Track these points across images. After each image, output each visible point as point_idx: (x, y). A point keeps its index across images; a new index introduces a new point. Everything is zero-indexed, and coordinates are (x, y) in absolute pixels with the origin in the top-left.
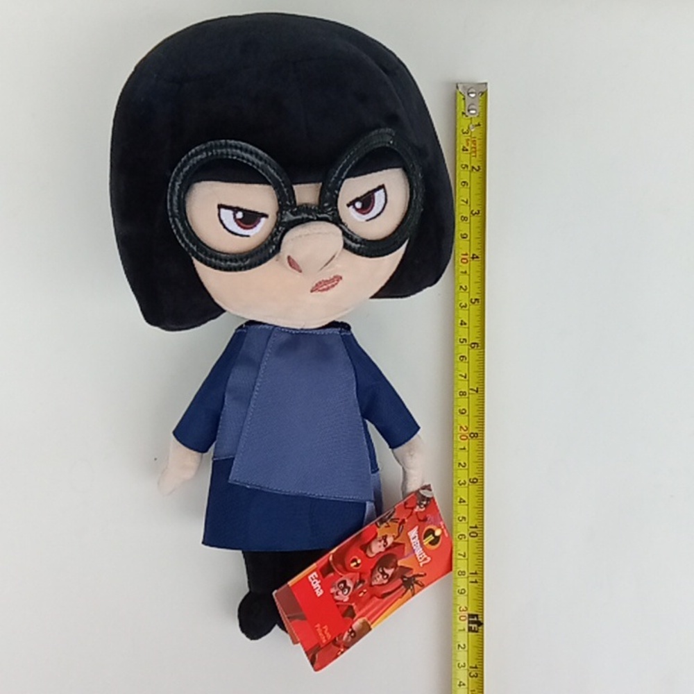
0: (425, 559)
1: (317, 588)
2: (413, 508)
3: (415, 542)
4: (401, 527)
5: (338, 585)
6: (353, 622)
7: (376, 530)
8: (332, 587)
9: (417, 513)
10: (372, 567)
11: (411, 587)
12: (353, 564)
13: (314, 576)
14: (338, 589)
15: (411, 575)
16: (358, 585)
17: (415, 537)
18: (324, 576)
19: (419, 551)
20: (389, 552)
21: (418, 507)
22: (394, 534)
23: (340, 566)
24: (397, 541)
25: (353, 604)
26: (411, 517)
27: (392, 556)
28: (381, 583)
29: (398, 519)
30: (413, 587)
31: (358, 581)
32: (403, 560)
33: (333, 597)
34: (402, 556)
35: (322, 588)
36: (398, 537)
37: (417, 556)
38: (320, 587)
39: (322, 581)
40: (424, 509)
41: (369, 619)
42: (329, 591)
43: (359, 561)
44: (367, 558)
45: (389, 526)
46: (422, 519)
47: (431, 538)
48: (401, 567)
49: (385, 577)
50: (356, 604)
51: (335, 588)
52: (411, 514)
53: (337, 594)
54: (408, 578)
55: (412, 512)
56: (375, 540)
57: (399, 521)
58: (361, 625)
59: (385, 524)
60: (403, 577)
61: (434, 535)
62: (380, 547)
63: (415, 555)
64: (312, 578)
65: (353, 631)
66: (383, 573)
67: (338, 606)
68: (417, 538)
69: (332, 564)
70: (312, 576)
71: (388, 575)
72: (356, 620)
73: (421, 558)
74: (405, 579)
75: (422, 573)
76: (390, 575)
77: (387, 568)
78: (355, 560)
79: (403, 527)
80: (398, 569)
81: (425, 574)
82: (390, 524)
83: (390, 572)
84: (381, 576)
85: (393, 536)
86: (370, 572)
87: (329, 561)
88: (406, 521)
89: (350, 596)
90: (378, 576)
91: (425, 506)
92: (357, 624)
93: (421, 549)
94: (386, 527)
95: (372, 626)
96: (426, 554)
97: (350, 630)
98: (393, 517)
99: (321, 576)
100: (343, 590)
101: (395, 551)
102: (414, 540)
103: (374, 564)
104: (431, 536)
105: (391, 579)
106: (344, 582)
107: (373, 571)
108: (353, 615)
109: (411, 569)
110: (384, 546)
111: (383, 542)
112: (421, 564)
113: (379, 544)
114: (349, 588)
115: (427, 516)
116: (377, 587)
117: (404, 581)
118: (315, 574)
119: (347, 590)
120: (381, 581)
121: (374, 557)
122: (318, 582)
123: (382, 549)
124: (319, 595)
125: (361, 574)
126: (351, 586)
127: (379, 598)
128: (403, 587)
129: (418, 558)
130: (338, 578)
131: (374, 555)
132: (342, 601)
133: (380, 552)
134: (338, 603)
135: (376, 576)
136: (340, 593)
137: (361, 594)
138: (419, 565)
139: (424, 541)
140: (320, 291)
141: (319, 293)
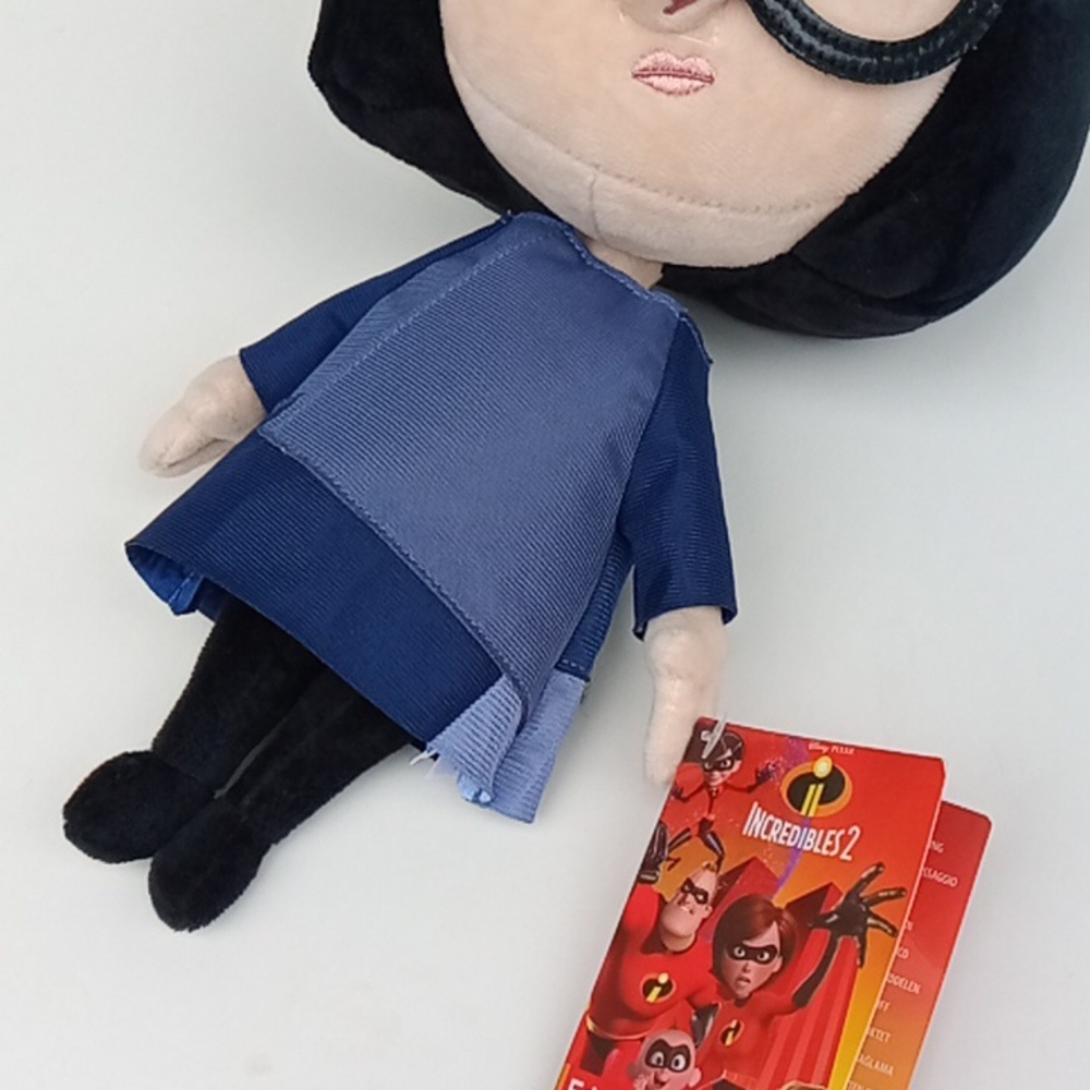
0: (845, 840)
2: (706, 785)
3: (781, 832)
4: (709, 837)
5: (648, 1062)
7: (652, 890)
8: (633, 1079)
9: (725, 784)
10: (709, 965)
11: (870, 921)
12: (652, 998)
14: (653, 1071)
15: (841, 900)
16: (705, 1025)
17: (771, 823)
18: (598, 1071)
19: (810, 840)
20: (726, 902)
21: (717, 774)
22: (705, 864)
23: (623, 1023)
24: (725, 869)
25: (724, 1076)
26: (715, 802)
27: (746, 903)
28: (765, 978)
29: (688, 830)
30: (876, 917)
31: (695, 1019)
32: (783, 888)
34: (774, 883)
36: (719, 863)
37: (816, 850)
40: (737, 765)
41: (805, 1076)
43: (663, 979)
45: (677, 861)
46: (753, 782)
47: (816, 792)
48: (790, 905)
49: (766, 956)
50: (732, 1069)
51: (647, 1074)
52: (712, 799)
53: (660, 1084)
54: (838, 912)
55: (710, 793)
56: (667, 907)
57: (695, 831)
59: (663, 866)
60: (820, 922)
61: (817, 781)
62: (692, 911)
63: (809, 853)
66: (753, 954)
68: (778, 822)
69: (600, 1033)
71: (770, 949)
73: (830, 848)
74: (835, 917)
75: (872, 869)
76: (777, 944)
77: (753, 935)
78: (651, 985)
79: (714, 835)
80: (786, 916)
83: (771, 936)
84: (752, 964)
85: (708, 867)
87: (589, 1032)
88: (712, 817)
89: (699, 1066)
90: (745, 970)
91: (732, 759)
93: (813, 831)
96: (838, 828)
100: (667, 1063)
101: (741, 889)
102: (774, 833)
103: (710, 955)
104: (812, 787)
105: (787, 948)
106: (661, 1045)
107: (718, 970)
109: (825, 889)
110: (705, 901)
111: (690, 898)
112: (844, 856)
113: (685, 909)
114: (683, 1050)
115: (761, 767)
116: (762, 992)
117: (830, 926)
118: (574, 1083)
119: (681, 1058)
120: (759, 973)
121: (696, 940)
123: (703, 911)
125: (689, 999)
126: (688, 1042)
127: (790, 1012)
128: (840, 939)
129: (825, 852)
130: (637, 1051)
131: (691, 939)
132: (688, 1088)
133: (704, 921)
135: (737, 972)
136: (666, 1075)
137: (729, 1041)
138: (845, 861)
139: (803, 812)
140: (651, 85)
141: (649, 88)
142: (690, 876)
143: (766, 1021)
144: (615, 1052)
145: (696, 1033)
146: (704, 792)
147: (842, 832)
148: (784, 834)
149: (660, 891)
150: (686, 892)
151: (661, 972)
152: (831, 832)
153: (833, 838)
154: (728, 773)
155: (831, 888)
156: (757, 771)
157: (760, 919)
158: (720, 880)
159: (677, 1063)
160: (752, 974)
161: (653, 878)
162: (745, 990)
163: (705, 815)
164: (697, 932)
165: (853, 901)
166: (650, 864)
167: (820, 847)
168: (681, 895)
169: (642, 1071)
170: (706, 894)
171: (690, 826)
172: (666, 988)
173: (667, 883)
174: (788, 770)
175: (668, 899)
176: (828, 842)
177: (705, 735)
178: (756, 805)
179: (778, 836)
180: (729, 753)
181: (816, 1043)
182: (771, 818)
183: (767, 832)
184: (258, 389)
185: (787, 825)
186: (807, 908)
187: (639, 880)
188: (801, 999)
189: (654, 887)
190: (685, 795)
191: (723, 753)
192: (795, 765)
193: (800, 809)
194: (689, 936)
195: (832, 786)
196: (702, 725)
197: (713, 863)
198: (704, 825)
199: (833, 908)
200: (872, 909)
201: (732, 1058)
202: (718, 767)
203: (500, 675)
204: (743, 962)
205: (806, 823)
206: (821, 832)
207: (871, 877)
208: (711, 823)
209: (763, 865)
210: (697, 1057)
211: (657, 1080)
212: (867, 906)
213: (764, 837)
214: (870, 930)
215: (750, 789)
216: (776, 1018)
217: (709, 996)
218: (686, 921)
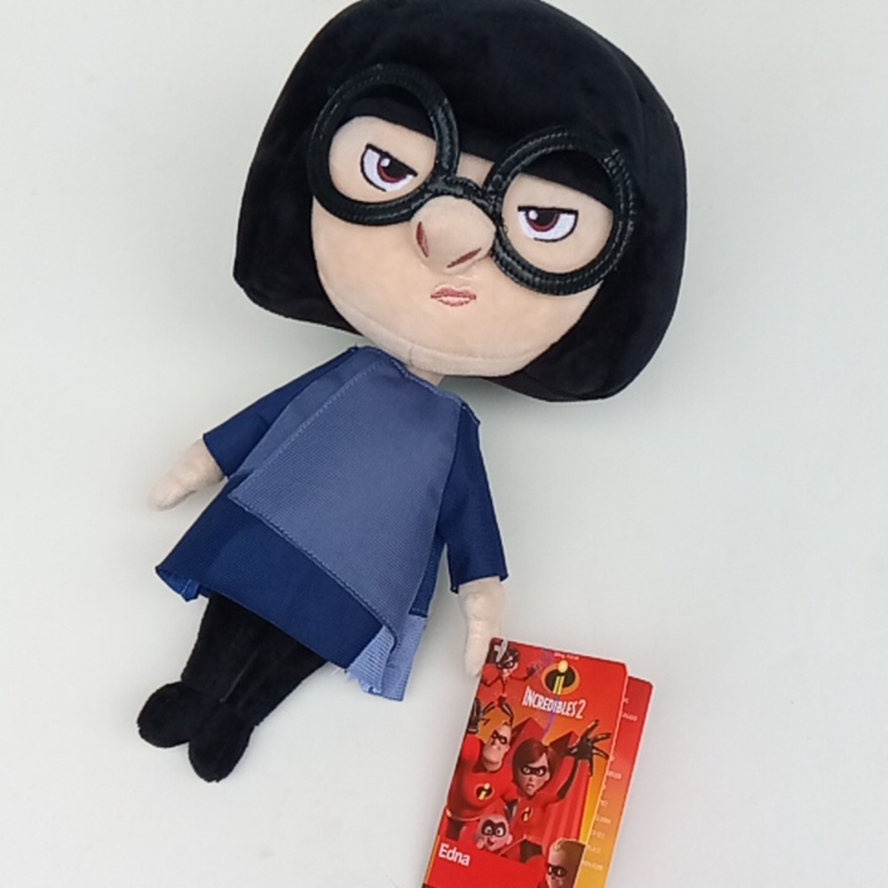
0: (578, 707)
1: (458, 857)
2: (500, 677)
3: (543, 703)
4: (504, 706)
5: (483, 832)
6: (547, 858)
7: (475, 737)
8: (476, 842)
9: (510, 676)
10: (511, 778)
11: (594, 751)
12: (482, 796)
13: (445, 848)
14: (486, 837)
15: (578, 740)
16: (512, 811)
17: (537, 699)
18: (456, 839)
19: (559, 708)
20: (517, 744)
21: (505, 670)
22: (504, 721)
23: (467, 812)
24: (515, 724)
25: (525, 837)
26: (507, 687)
27: (527, 743)
28: (542, 784)
29: (492, 703)
30: (597, 749)
31: (506, 807)
32: (547, 735)
33: (488, 851)
34: (542, 732)
35: (464, 853)
36: (511, 720)
37: (563, 713)
38: (460, 854)
39: (457, 846)
40: (516, 665)
41: (567, 835)
42: (477, 848)
43: (487, 786)
44: (493, 775)
45: (488, 720)
46: (526, 675)
47: (560, 680)
48: (552, 744)
49: (541, 772)
50: (529, 834)
51: (483, 839)
52: (504, 684)
53: (491, 843)
54: (577, 746)
55: (502, 682)
56: (485, 747)
57: (496, 703)
58: (561, 851)
59: (481, 723)
60: (568, 752)
61: (561, 674)
62: (499, 748)
63: (560, 714)
64: (444, 853)
65: (555, 869)
66: (535, 771)
67: (503, 855)
68: (541, 697)
69: (455, 818)
70: (442, 850)
71: (543, 768)
72: (548, 853)
73: (571, 712)
74: (575, 750)
75: (593, 723)
76: (546, 765)
77: (533, 762)
78: (480, 790)
79: (507, 705)
80: (550, 750)
81: (597, 721)
82: (486, 717)
83: (543, 761)
84: (534, 777)
85: (506, 724)
86: (514, 787)
87: (449, 819)
88: (505, 695)
89: (511, 833)
90: (531, 780)
91: (513, 661)
92: (554, 855)
93: (560, 703)
94: (485, 724)
95: (581, 841)
96: (574, 701)
97: (550, 869)
98: (482, 709)
99: (453, 842)
100: (494, 832)
101: (525, 735)
102: (540, 704)
103: (511, 773)
104: (558, 678)
105: (552, 767)
106: (489, 823)
107: (516, 781)
108: (537, 849)
109: (569, 735)
110: (505, 743)
111: (497, 741)
112: (579, 716)
113: (495, 747)
114: (502, 825)
115: (529, 666)
116: (541, 792)
117: (574, 755)
118: (443, 845)
119: (501, 830)
120: (539, 781)
121: (503, 764)
122: (454, 851)
123: (505, 748)
124: (467, 864)
125: (502, 797)
126: (503, 820)
127: (557, 801)
128: (579, 762)
129: (567, 714)
130: (476, 827)
131: (500, 764)
132: (506, 845)
133: (506, 754)
134: (503, 852)
135: (527, 782)
136: (494, 839)
137: (526, 819)
138: (579, 720)
139: (554, 692)
140: (442, 301)
141: (441, 304)
142: (496, 728)
143: (544, 807)
144: (464, 828)
145: (508, 815)
146: (499, 681)
147: (576, 703)
148: (545, 704)
149: (480, 737)
150: (494, 738)
151: (485, 782)
152: (570, 703)
153: (571, 706)
154: (511, 670)
155: (573, 735)
156: (527, 669)
157: (537, 752)
158: (513, 731)
159: (499, 832)
160: (535, 782)
161: (474, 730)
162: (531, 791)
163: (501, 694)
164: (503, 760)
165: (584, 740)
166: (473, 723)
167: (565, 711)
168: (492, 740)
169: (480, 838)
170: (505, 739)
171: (493, 700)
172: (489, 791)
173: (483, 733)
174: (544, 668)
175: (485, 742)
176: (569, 709)
177: (496, 648)
178: (528, 688)
179: (542, 705)
180: (511, 658)
181: (571, 817)
182: (537, 695)
183: (536, 703)
184: (219, 462)
185: (547, 699)
186: (561, 744)
187: (467, 732)
188: (562, 794)
189: (477, 736)
190: (489, 682)
191: (507, 658)
192: (548, 665)
193: (552, 689)
194: (497, 763)
195: (569, 677)
196: (495, 642)
197: (508, 721)
198: (501, 699)
199: (574, 745)
200: (596, 745)
201: (527, 827)
202: (505, 666)
203: (381, 627)
204: (528, 776)
205: (556, 698)
206: (565, 703)
207: (593, 728)
208: (504, 699)
209: (535, 723)
210: (510, 827)
211: (489, 841)
212: (593, 743)
213: (534, 706)
214: (595, 757)
215: (525, 679)
216: (550, 806)
217: (513, 795)
218: (496, 754)
